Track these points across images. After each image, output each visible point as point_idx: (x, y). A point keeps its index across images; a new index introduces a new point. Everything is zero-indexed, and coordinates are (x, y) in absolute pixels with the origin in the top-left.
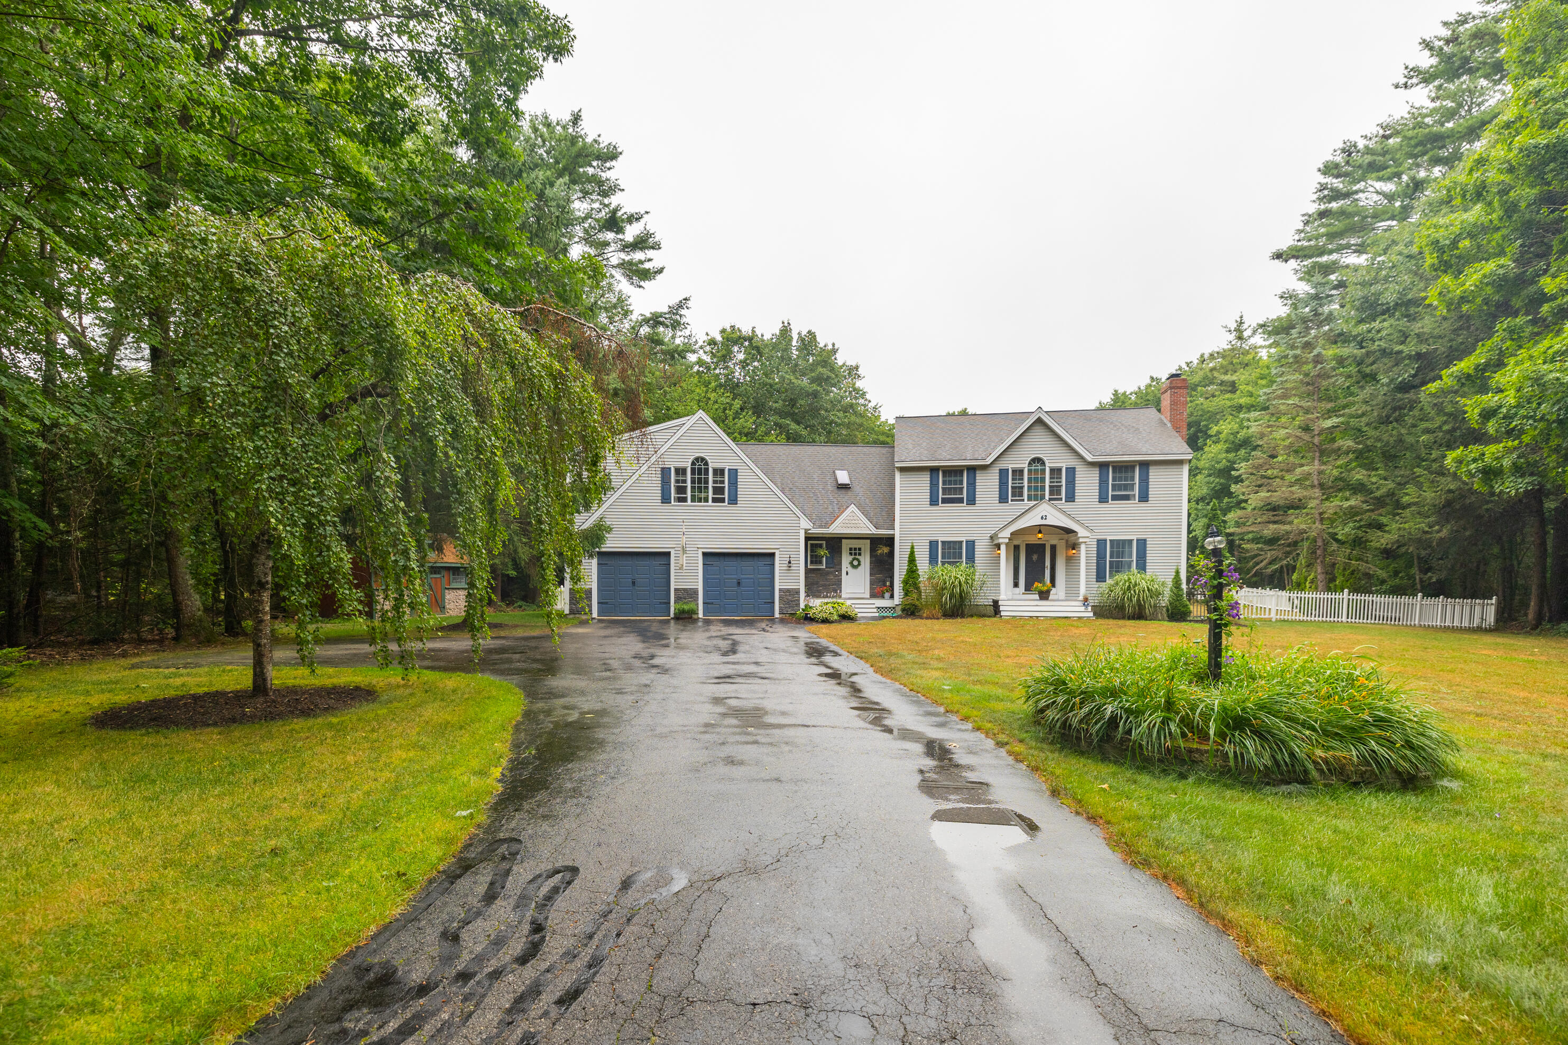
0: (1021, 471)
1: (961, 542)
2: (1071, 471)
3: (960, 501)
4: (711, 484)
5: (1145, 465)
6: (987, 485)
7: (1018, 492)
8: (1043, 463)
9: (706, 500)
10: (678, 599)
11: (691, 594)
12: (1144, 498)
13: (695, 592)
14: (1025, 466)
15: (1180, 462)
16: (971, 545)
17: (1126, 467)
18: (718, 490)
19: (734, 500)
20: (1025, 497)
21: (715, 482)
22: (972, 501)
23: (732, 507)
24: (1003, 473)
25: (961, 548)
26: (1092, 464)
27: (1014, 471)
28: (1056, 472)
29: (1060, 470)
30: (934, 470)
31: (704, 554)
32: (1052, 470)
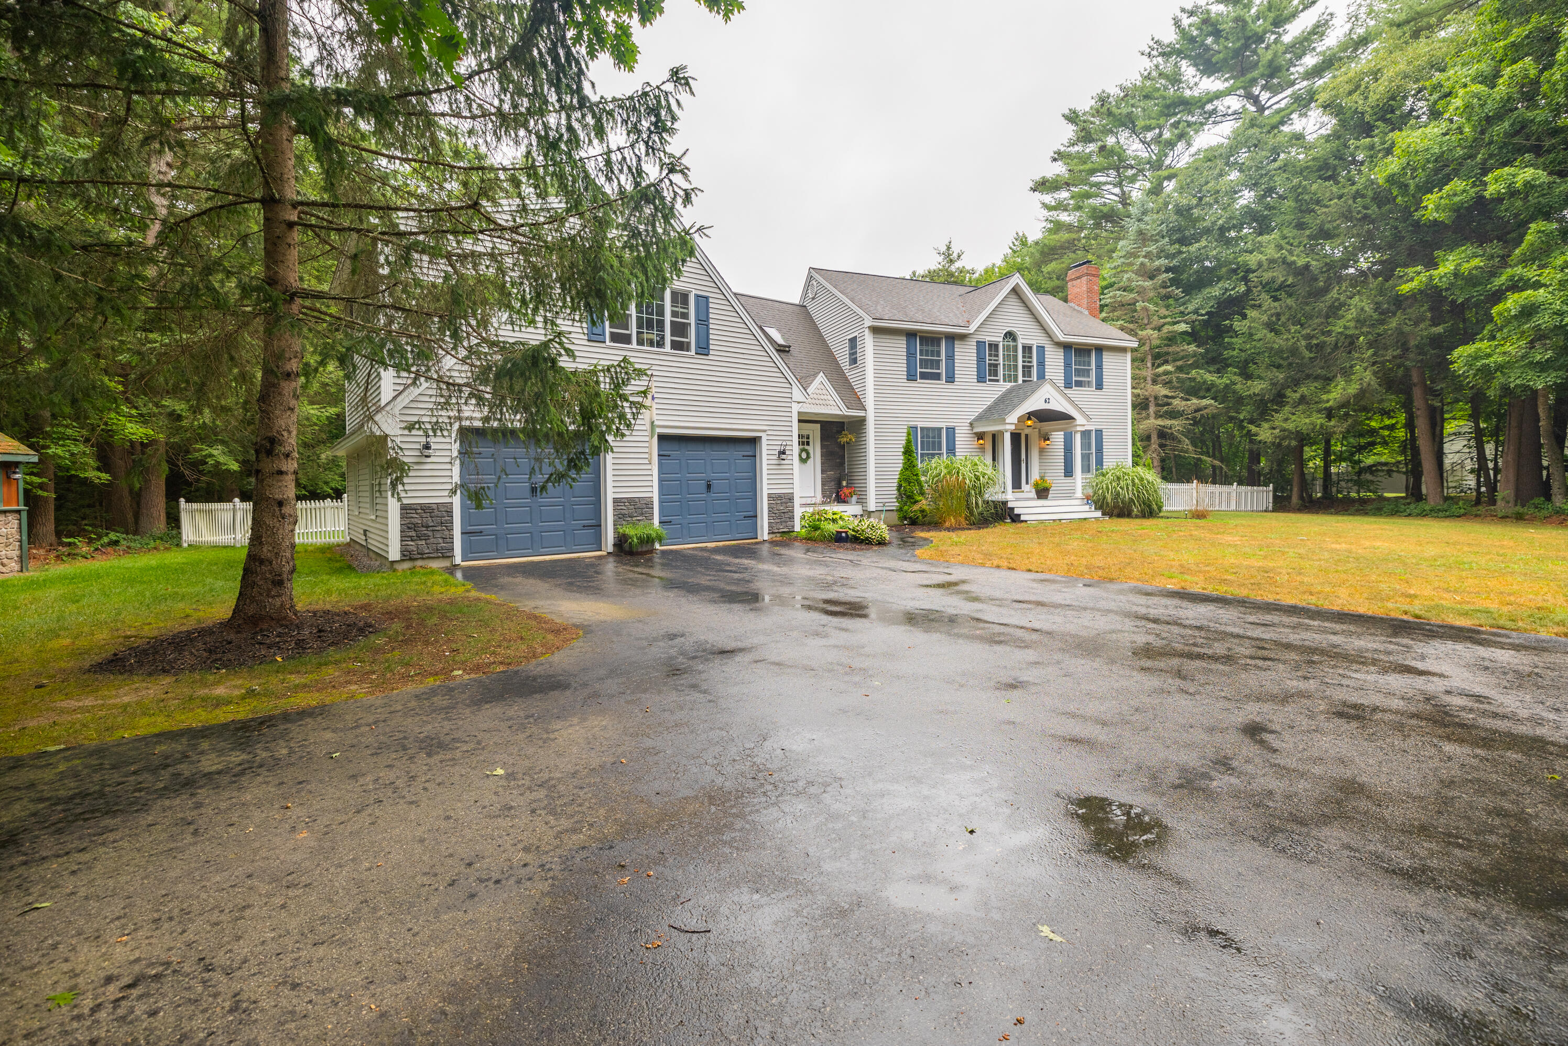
0: (996, 346)
1: (940, 429)
2: (1041, 349)
3: (937, 377)
4: (668, 318)
5: (1100, 349)
6: (965, 357)
7: (994, 370)
8: (1015, 340)
9: (660, 344)
10: (620, 517)
11: (640, 508)
12: (1099, 386)
13: (649, 504)
14: (999, 339)
15: (1123, 350)
16: (951, 431)
17: (1084, 350)
18: (680, 329)
19: (704, 349)
20: (1001, 377)
21: (674, 314)
22: (951, 379)
23: (702, 360)
24: (980, 344)
25: (940, 437)
26: (1059, 344)
27: (990, 345)
28: (1027, 349)
29: (1030, 348)
30: (910, 335)
31: (663, 438)
32: (1024, 348)
